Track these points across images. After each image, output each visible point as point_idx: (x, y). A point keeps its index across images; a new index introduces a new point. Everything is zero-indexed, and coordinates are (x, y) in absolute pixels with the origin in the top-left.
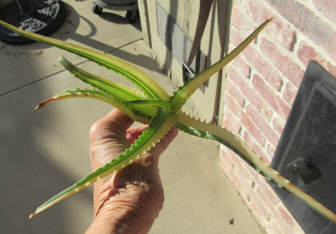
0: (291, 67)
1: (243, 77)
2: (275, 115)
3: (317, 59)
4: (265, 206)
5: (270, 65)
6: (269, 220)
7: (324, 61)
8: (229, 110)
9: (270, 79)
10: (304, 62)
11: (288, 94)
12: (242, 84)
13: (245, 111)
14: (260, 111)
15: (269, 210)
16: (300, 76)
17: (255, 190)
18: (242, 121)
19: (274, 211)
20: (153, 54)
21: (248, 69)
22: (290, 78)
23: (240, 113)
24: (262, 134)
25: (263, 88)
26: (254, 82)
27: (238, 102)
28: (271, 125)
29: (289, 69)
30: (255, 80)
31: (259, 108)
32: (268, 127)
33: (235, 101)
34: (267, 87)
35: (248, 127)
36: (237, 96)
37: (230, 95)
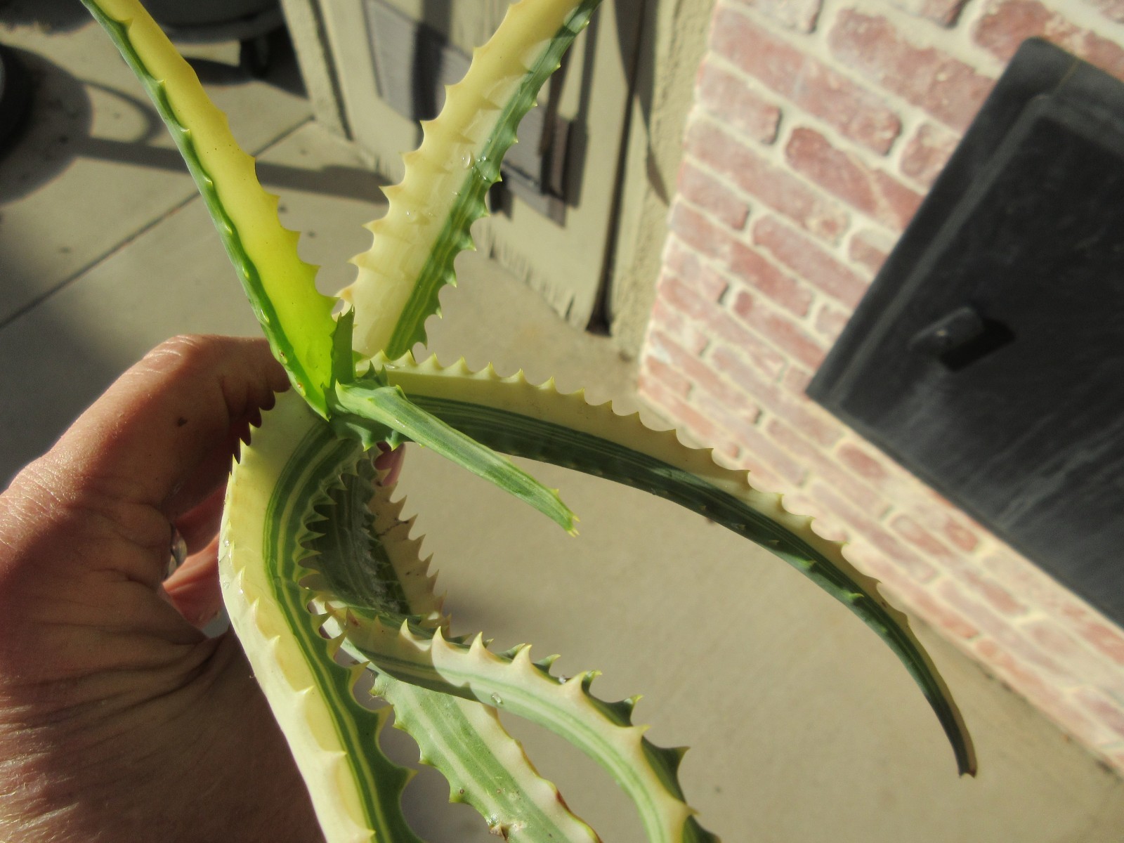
0: (942, 77)
1: (752, 144)
2: (860, 223)
3: (1050, 29)
4: (793, 456)
5: (860, 88)
6: (801, 484)
7: (1075, 30)
8: (685, 248)
9: (855, 126)
10: (996, 51)
11: (920, 155)
12: (746, 166)
13: (746, 238)
14: (804, 226)
15: (804, 462)
16: (975, 94)
17: (762, 428)
18: (736, 268)
19: (822, 459)
20: (364, 155)
21: (773, 118)
22: (936, 110)
23: (726, 249)
24: (804, 284)
25: (824, 161)
26: (793, 151)
27: (725, 220)
28: (842, 253)
29: (935, 83)
30: (797, 144)
31: (800, 217)
32: (831, 264)
33: (714, 219)
34: (840, 153)
35: (754, 278)
36: (721, 202)
37: (694, 208)
